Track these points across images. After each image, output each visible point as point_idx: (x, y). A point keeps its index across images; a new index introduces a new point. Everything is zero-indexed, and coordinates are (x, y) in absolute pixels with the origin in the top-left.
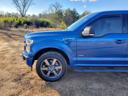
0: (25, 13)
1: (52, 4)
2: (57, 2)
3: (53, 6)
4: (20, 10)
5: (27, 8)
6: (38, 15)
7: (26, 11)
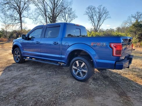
0: (99, 28)
1: (131, 16)
2: (139, 12)
3: (133, 17)
4: (95, 26)
5: (101, 23)
6: (116, 29)
7: (100, 26)
